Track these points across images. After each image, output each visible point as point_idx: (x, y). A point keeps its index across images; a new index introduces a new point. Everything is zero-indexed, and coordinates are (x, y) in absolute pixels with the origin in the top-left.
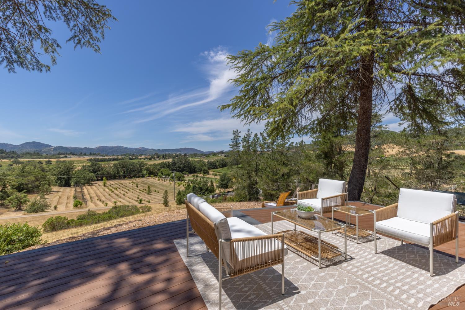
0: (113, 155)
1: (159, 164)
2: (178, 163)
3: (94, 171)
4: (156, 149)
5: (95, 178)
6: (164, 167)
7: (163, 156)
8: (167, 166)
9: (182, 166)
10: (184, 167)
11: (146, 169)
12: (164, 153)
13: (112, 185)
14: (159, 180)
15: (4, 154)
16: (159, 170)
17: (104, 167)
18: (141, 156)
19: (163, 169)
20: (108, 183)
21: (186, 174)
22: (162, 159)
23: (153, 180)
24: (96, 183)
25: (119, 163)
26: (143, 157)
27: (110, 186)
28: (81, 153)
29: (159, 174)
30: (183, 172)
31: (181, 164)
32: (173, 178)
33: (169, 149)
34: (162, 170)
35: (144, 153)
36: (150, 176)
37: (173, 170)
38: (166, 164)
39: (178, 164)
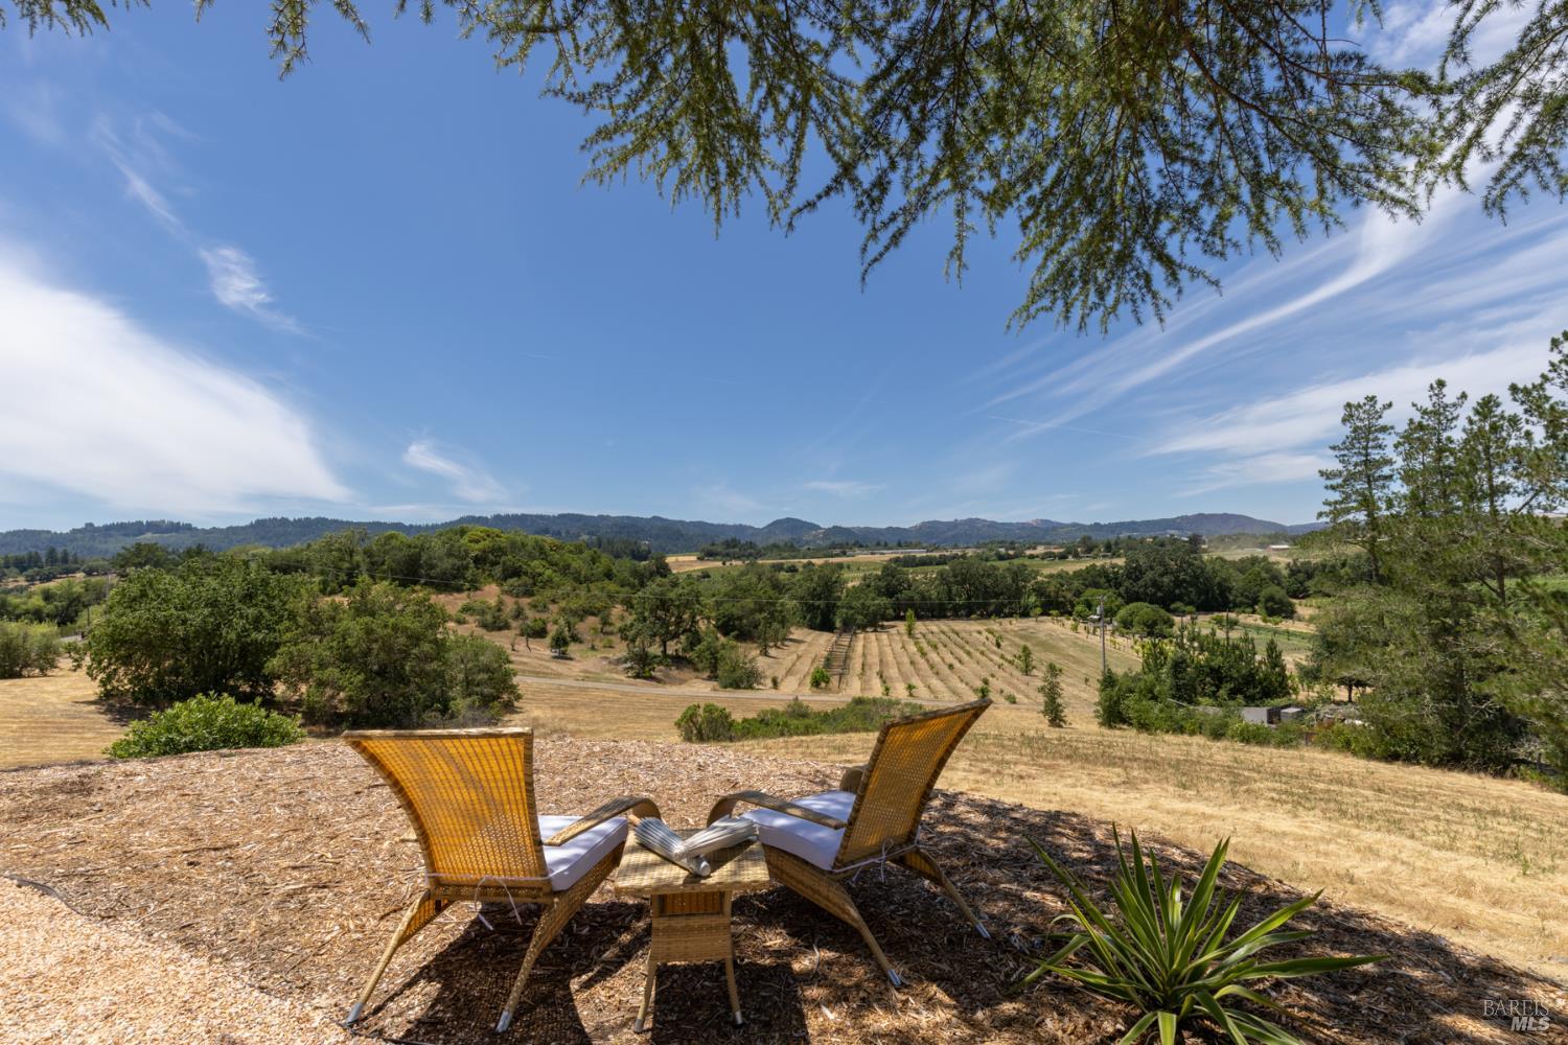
0: (956, 547)
1: (1077, 574)
2: (1152, 568)
3: (890, 592)
4: (1088, 522)
5: (890, 611)
6: (1096, 585)
7: (1108, 547)
8: (1109, 581)
9: (1166, 579)
10: (1178, 583)
11: (1034, 590)
12: (1112, 538)
13: (930, 636)
14: (1075, 628)
15: (737, 550)
16: (1078, 594)
17: (914, 580)
18: (1035, 548)
19: (1094, 590)
20: (920, 627)
21: (1184, 613)
22: (1104, 556)
23: (1056, 627)
24: (894, 627)
25: (953, 570)
26: (1040, 550)
27: (924, 636)
28: (878, 544)
29: (1079, 608)
30: (1173, 606)
31: (1162, 575)
32: (1127, 625)
33: (1133, 523)
34: (1089, 593)
35: (1048, 539)
36: (1049, 615)
37: (1132, 597)
38: (1103, 572)
39: (1150, 575)
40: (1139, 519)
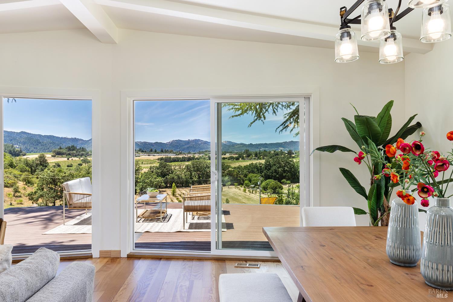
0: (189, 153)
1: (246, 167)
2: (275, 165)
3: (163, 175)
4: (247, 143)
5: (163, 184)
6: (253, 172)
7: (256, 155)
8: (258, 170)
9: (280, 170)
10: (284, 171)
11: (227, 174)
12: (257, 150)
13: (183, 195)
14: (245, 191)
15: (74, 152)
16: (246, 176)
17: (174, 169)
18: (225, 155)
19: (252, 174)
20: (178, 191)
21: (286, 184)
22: (254, 159)
23: (237, 190)
24: (165, 191)
25: (193, 165)
26: (228, 155)
27: (180, 195)
28: (151, 151)
29: (246, 182)
30: (283, 181)
31: (278, 168)
32: (265, 189)
33: (266, 144)
34: (250, 175)
35: (230, 150)
36: (234, 185)
37: (267, 177)
38: (256, 166)
39: (274, 168)
40: (268, 142)
